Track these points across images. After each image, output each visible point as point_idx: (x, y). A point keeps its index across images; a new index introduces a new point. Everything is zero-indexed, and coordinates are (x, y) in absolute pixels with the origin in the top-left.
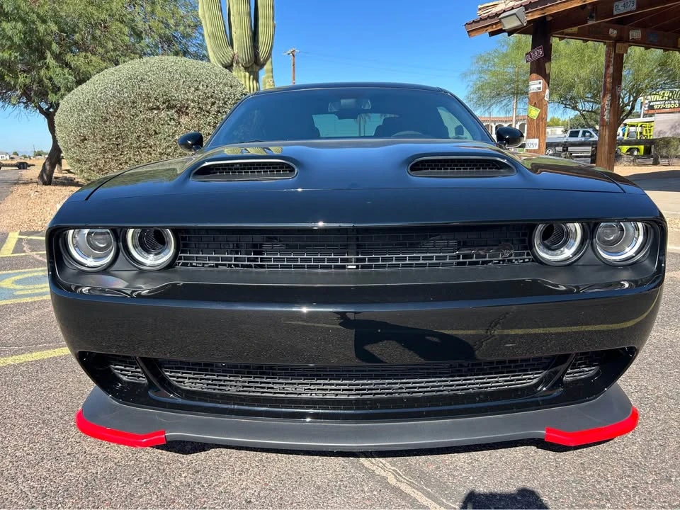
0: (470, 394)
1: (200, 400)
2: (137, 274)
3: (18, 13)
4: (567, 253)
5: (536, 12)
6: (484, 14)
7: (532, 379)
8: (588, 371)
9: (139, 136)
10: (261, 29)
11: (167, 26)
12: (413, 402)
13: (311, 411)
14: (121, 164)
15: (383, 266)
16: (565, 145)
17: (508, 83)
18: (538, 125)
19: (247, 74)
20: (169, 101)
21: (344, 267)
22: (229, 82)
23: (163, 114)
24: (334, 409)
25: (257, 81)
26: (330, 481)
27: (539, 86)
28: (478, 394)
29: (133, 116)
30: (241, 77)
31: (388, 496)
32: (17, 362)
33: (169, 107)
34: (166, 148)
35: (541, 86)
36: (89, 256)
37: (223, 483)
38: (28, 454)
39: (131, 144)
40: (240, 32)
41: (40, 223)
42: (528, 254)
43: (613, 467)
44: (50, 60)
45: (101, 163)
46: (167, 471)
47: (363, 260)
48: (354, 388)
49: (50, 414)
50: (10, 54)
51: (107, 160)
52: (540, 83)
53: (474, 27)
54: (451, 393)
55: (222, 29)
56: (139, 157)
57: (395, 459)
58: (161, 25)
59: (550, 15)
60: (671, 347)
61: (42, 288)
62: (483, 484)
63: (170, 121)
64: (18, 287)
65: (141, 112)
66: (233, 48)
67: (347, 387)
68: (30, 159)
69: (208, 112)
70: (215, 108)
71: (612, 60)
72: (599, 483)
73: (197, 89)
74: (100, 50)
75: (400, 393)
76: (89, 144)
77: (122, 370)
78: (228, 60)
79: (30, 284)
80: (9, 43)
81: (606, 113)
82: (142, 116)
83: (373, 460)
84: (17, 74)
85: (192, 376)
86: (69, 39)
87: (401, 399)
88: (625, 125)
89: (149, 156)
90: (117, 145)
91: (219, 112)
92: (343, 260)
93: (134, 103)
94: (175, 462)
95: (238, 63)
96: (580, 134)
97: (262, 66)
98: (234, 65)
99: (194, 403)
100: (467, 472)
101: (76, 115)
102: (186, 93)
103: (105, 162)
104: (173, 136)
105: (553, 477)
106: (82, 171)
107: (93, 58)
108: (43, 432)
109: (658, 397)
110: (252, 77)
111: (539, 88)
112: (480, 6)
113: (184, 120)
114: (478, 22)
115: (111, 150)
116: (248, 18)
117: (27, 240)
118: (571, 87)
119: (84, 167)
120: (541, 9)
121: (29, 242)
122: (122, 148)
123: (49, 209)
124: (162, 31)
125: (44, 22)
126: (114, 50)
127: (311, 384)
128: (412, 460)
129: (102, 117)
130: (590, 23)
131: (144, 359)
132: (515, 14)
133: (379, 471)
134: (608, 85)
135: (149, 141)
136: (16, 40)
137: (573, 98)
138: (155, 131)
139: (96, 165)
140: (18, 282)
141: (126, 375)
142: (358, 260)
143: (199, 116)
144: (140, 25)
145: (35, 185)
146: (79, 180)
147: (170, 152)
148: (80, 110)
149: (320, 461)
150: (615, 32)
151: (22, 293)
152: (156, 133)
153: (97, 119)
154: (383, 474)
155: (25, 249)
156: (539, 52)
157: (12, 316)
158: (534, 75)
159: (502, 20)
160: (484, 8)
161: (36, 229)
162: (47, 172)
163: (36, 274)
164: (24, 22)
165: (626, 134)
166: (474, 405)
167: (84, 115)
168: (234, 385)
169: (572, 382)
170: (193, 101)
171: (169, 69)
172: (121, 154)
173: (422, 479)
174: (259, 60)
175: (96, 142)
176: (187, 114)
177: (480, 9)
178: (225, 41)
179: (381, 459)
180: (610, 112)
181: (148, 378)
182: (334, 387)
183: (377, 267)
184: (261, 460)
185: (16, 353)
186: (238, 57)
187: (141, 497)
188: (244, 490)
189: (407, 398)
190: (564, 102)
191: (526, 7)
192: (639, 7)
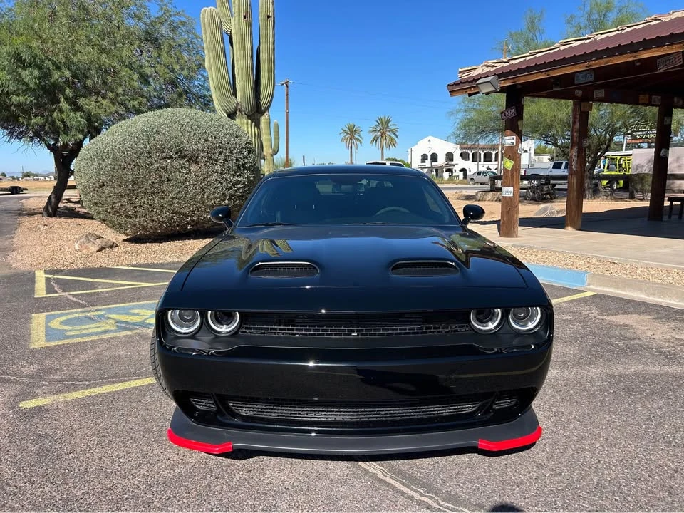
0: (431, 418)
1: (252, 422)
2: (214, 339)
3: (35, 61)
4: (491, 326)
5: (508, 81)
6: (464, 77)
7: (471, 407)
8: (509, 402)
9: (153, 183)
10: (263, 81)
11: (173, 71)
12: (394, 423)
13: (316, 429)
14: (135, 207)
15: (375, 335)
16: (547, 178)
17: (492, 119)
18: (512, 175)
19: (249, 121)
20: (181, 151)
21: (349, 335)
22: (235, 133)
23: (175, 163)
24: (342, 428)
25: (259, 128)
26: (340, 476)
27: (513, 141)
28: (437, 418)
29: (148, 165)
30: (243, 123)
31: (378, 485)
32: (93, 394)
33: (182, 157)
34: (177, 194)
35: (514, 141)
36: (183, 327)
37: (268, 478)
38: (129, 461)
39: (146, 189)
40: (244, 84)
41: (61, 261)
42: (467, 327)
43: (526, 466)
44: (63, 104)
45: (117, 206)
46: (229, 471)
47: (362, 331)
48: (356, 413)
49: (134, 433)
50: (26, 99)
51: (123, 204)
52: (513, 139)
53: (455, 88)
54: (419, 417)
55: (227, 81)
56: (152, 201)
57: (382, 462)
58: (167, 70)
59: (520, 84)
60: (590, 382)
61: (87, 329)
62: (440, 477)
63: (182, 169)
64: (66, 328)
65: (155, 161)
66: (236, 97)
67: (351, 413)
68: (19, 180)
69: (216, 160)
70: (222, 157)
71: (578, 116)
72: (514, 476)
73: (206, 140)
74: (111, 95)
75: (385, 417)
76: (107, 189)
77: (198, 402)
78: (232, 109)
79: (75, 325)
80: (24, 88)
81: (574, 163)
82: (156, 165)
83: (367, 463)
84: (30, 116)
85: (248, 406)
86: (81, 84)
87: (387, 421)
88: (606, 158)
89: (162, 201)
90: (133, 190)
91: (225, 160)
92: (349, 331)
93: (149, 153)
94: (233, 465)
95: (241, 111)
96: (563, 166)
97: (262, 113)
98: (238, 113)
99: (250, 424)
100: (430, 470)
101: (96, 164)
102: (196, 144)
103: (121, 205)
104: (184, 183)
105: (485, 472)
106: (98, 213)
107: (103, 101)
108: (134, 445)
109: (569, 420)
110: (253, 123)
111: (513, 143)
112: (460, 70)
113: (194, 168)
114: (458, 84)
115: (128, 195)
116: (251, 73)
117: (54, 279)
118: (550, 127)
119: (101, 209)
120: (513, 78)
121: (57, 281)
122: (137, 193)
123: (67, 247)
124: (168, 76)
125: (59, 68)
126: (124, 95)
127: (328, 411)
128: (394, 463)
129: (120, 166)
130: (555, 89)
131: (217, 395)
132: (489, 81)
133: (371, 470)
134: (575, 139)
135: (162, 187)
136: (32, 86)
137: (552, 136)
138: (167, 178)
139: (112, 208)
140: (64, 323)
141: (201, 405)
142: (358, 331)
143: (208, 164)
144: (148, 71)
145: (40, 216)
146: (80, 210)
147: (181, 197)
148: (100, 159)
149: (331, 464)
150: (581, 92)
151: (72, 333)
152: (169, 180)
153: (116, 167)
154: (374, 472)
155: (56, 289)
156: (512, 112)
157: (72, 355)
158: (508, 131)
159: (479, 86)
160: (464, 71)
161: (59, 267)
162: (53, 204)
163: (77, 315)
164: (40, 68)
165: (606, 167)
166: (434, 425)
167: (104, 164)
168: (275, 412)
169: (499, 409)
170: (203, 151)
171: (181, 122)
172: (136, 199)
173: (400, 474)
174: (261, 108)
175: (114, 188)
176: (197, 163)
177: (460, 72)
178: (230, 91)
179: (373, 463)
180: (577, 163)
181: (217, 405)
182: (342, 413)
183: (370, 335)
184: (292, 463)
185: (88, 387)
186: (241, 105)
187: (215, 487)
188: (283, 482)
189: (390, 420)
190: (546, 139)
191: (500, 76)
192: (597, 79)
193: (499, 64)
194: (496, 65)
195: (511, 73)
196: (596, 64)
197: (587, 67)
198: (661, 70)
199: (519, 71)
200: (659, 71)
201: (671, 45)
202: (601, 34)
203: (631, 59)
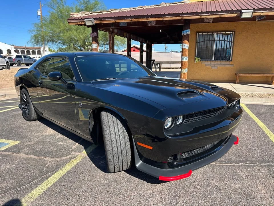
5: (98, 21)
6: (73, 17)
35: (97, 46)
71: (111, 38)
120: (100, 21)
130: (112, 27)
132: (91, 21)
156: (95, 34)
158: (94, 42)
159: (86, 22)
160: (73, 14)
191: (94, 19)
192: (127, 25)
193: (88, 14)
194: (87, 14)
195: (100, 18)
196: (133, 20)
197: (131, 21)
198: (150, 25)
199: (104, 18)
200: (149, 26)
201: (159, 17)
202: (125, 9)
203: (146, 20)
